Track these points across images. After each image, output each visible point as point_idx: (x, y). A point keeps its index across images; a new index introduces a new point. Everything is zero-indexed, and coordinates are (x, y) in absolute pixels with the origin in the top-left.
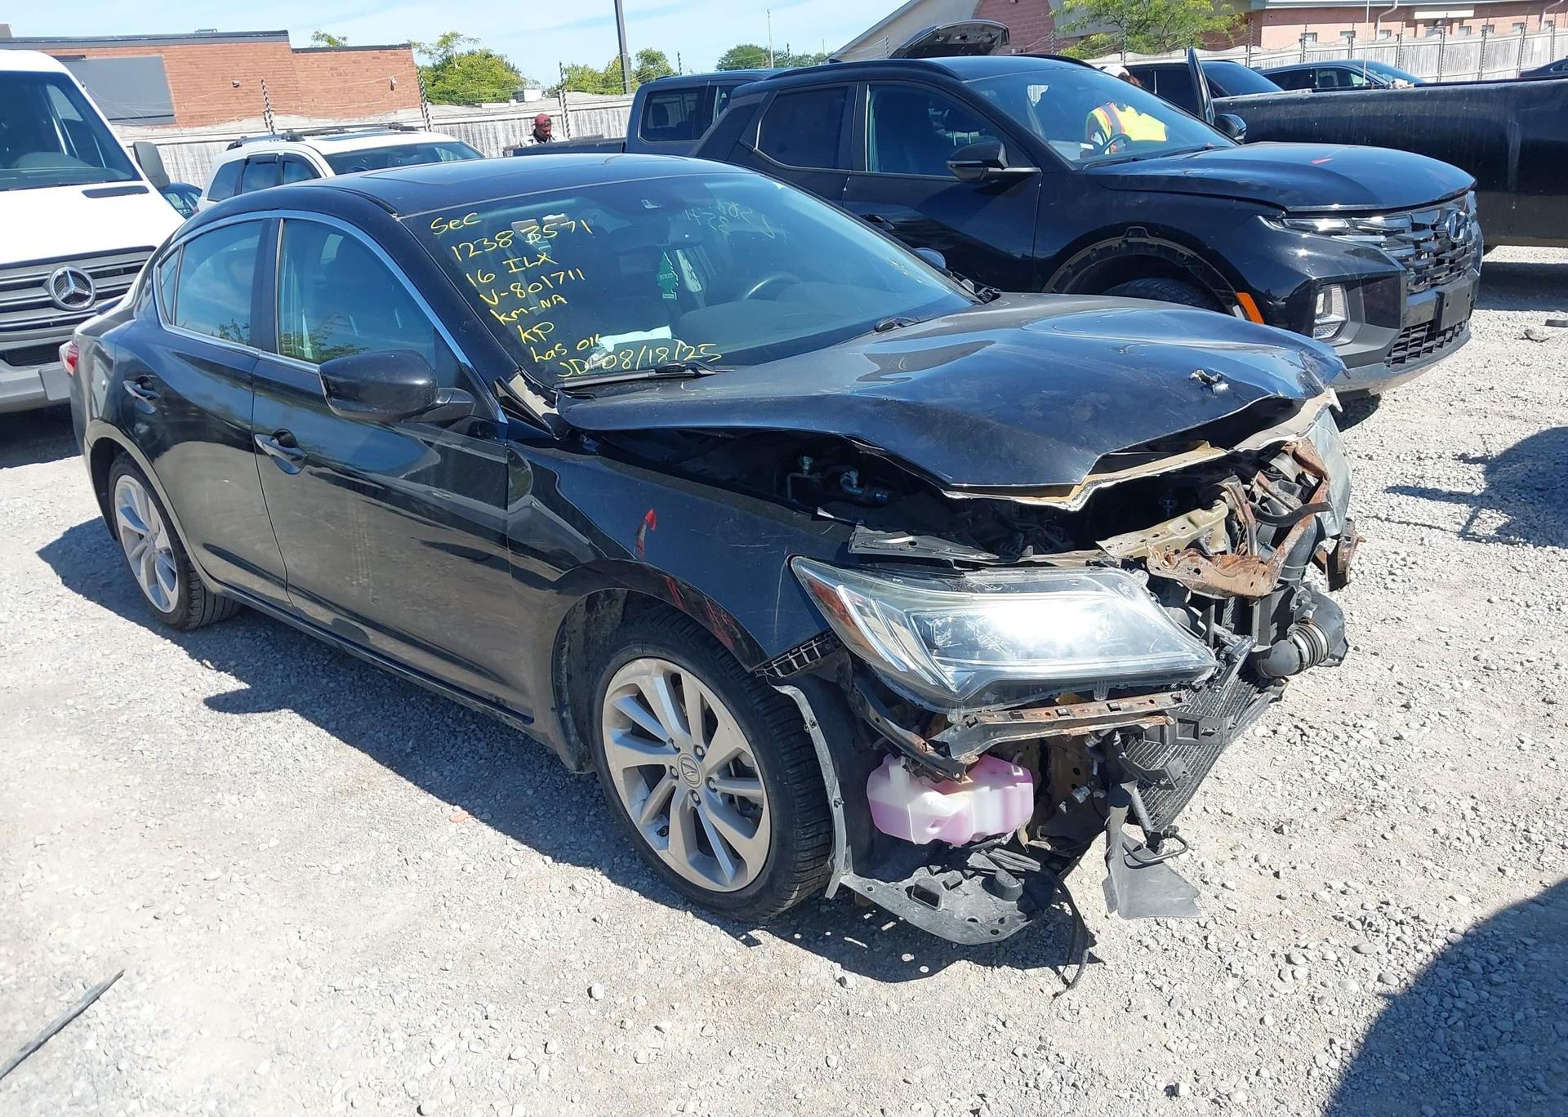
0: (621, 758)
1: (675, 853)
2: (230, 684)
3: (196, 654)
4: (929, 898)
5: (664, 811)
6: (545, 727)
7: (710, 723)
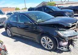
0: (42, 42)
1: (46, 47)
2: (15, 40)
3: (12, 38)
4: (63, 49)
5: (45, 45)
6: (37, 41)
7: (49, 40)
